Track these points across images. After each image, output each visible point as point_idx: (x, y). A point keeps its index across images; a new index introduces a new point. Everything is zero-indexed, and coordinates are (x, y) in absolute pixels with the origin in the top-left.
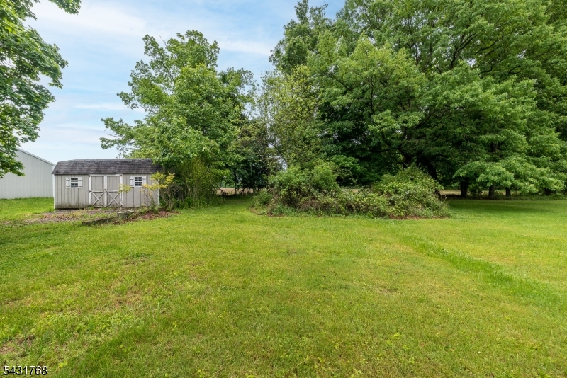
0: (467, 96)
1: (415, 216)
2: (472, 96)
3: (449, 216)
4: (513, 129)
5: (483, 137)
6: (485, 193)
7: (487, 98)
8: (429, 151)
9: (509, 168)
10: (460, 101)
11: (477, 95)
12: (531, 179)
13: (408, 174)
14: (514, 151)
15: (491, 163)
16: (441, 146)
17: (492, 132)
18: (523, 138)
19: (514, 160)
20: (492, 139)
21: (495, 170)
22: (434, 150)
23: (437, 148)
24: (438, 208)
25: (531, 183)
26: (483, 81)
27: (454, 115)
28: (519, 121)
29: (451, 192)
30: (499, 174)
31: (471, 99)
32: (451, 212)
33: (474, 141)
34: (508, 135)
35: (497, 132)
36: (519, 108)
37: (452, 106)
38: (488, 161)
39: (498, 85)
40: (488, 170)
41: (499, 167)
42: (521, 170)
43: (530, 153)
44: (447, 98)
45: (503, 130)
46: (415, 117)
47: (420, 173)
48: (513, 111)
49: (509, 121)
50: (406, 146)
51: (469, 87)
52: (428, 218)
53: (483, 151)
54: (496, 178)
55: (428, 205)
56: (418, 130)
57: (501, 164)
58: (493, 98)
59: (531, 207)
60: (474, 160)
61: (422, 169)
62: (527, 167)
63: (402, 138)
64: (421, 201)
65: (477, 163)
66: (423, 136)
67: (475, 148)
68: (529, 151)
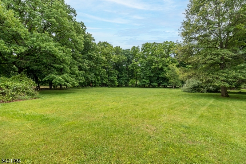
0: (48, 47)
1: (19, 99)
2: (50, 48)
3: (38, 98)
4: (65, 64)
5: (55, 65)
6: (59, 87)
7: (55, 50)
8: (33, 67)
9: (63, 78)
10: (45, 48)
11: (52, 48)
12: (70, 82)
13: (19, 78)
14: (66, 72)
15: (57, 76)
16: (38, 66)
17: (59, 64)
18: (68, 68)
19: (65, 75)
20: (58, 67)
21: (58, 78)
22: (35, 67)
23: (37, 67)
24: (33, 95)
25: (70, 83)
26: (55, 43)
27: (43, 54)
28: (67, 62)
29: (45, 87)
30: (60, 80)
31: (49, 49)
32: (40, 96)
33: (52, 66)
34: (64, 66)
35: (60, 64)
36: (67, 57)
37: (42, 49)
38: (56, 75)
39: (61, 47)
40: (56, 78)
41: (60, 77)
42: (67, 79)
43: (71, 73)
44: (39, 45)
45: (62, 64)
46: (22, 49)
47: (26, 78)
48: (65, 58)
49: (64, 61)
50: (18, 63)
51: (49, 44)
52: (27, 100)
53: (55, 71)
54: (59, 82)
55: (28, 93)
56: (27, 56)
57: (61, 76)
58: (58, 51)
59: (70, 92)
60: (51, 74)
61: (27, 76)
62: (69, 78)
63: (17, 58)
64: (24, 92)
65: (52, 75)
66: (28, 60)
67: (52, 69)
68: (70, 72)
